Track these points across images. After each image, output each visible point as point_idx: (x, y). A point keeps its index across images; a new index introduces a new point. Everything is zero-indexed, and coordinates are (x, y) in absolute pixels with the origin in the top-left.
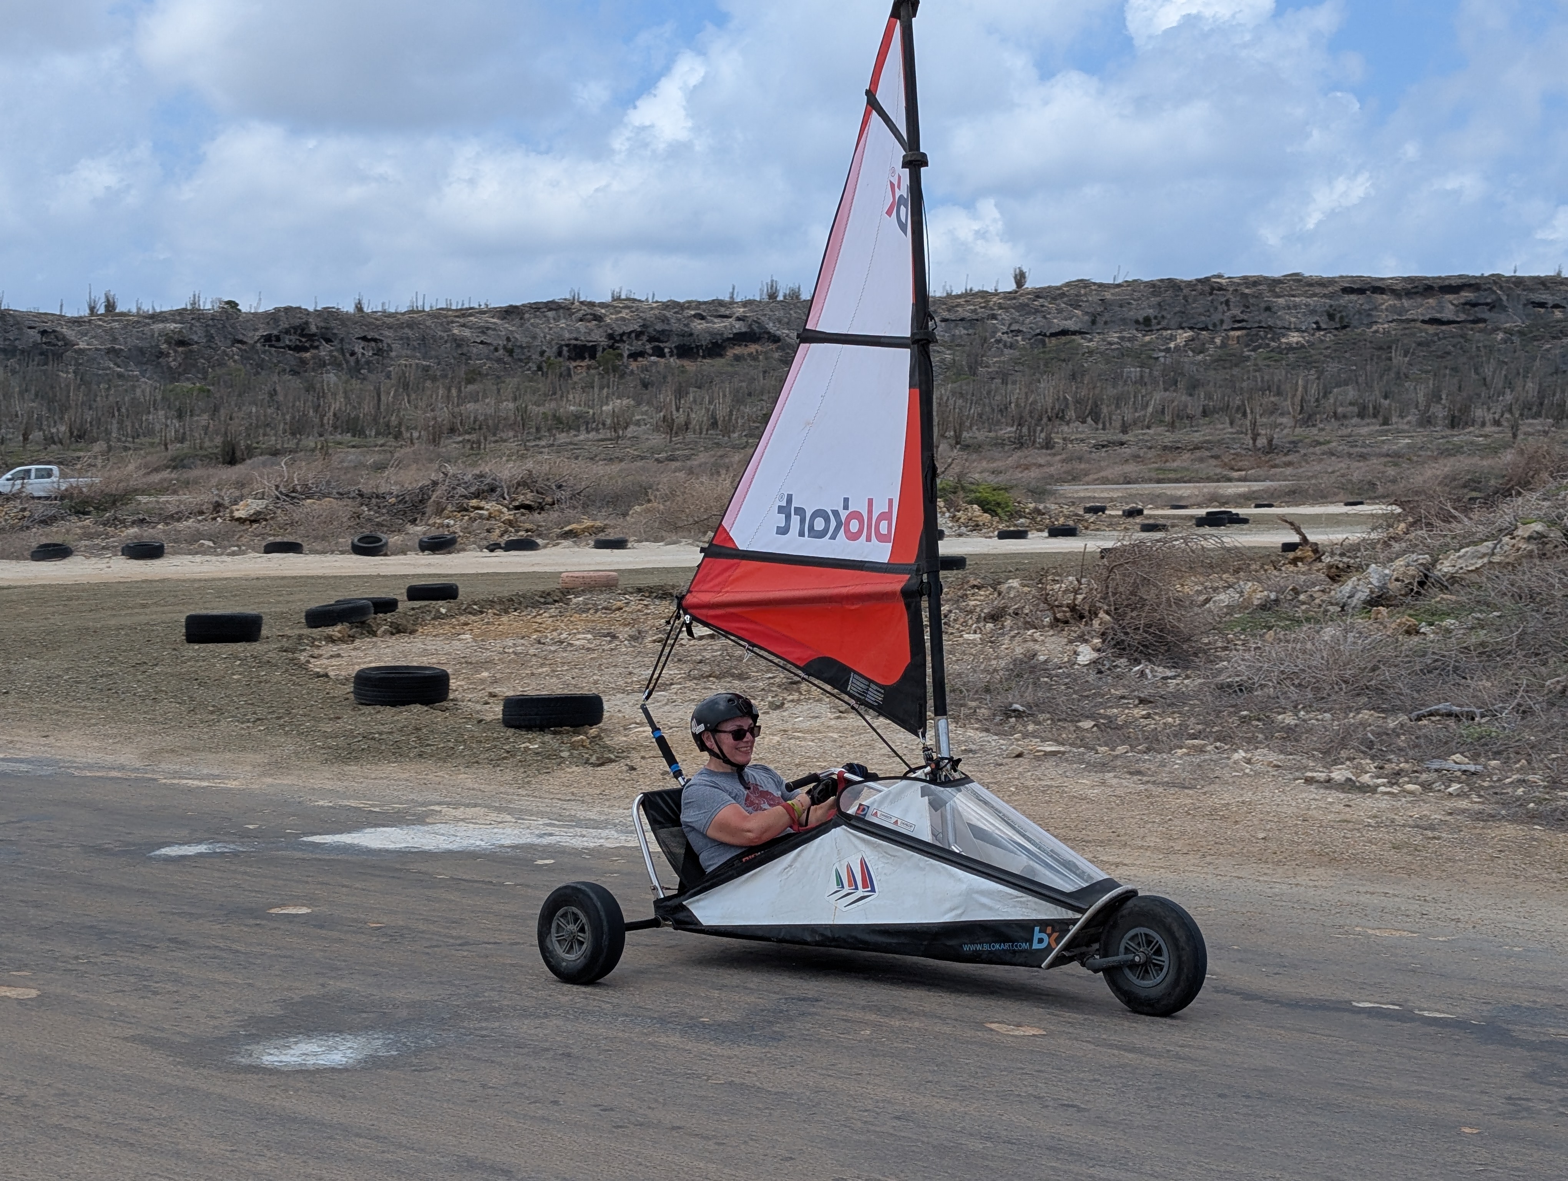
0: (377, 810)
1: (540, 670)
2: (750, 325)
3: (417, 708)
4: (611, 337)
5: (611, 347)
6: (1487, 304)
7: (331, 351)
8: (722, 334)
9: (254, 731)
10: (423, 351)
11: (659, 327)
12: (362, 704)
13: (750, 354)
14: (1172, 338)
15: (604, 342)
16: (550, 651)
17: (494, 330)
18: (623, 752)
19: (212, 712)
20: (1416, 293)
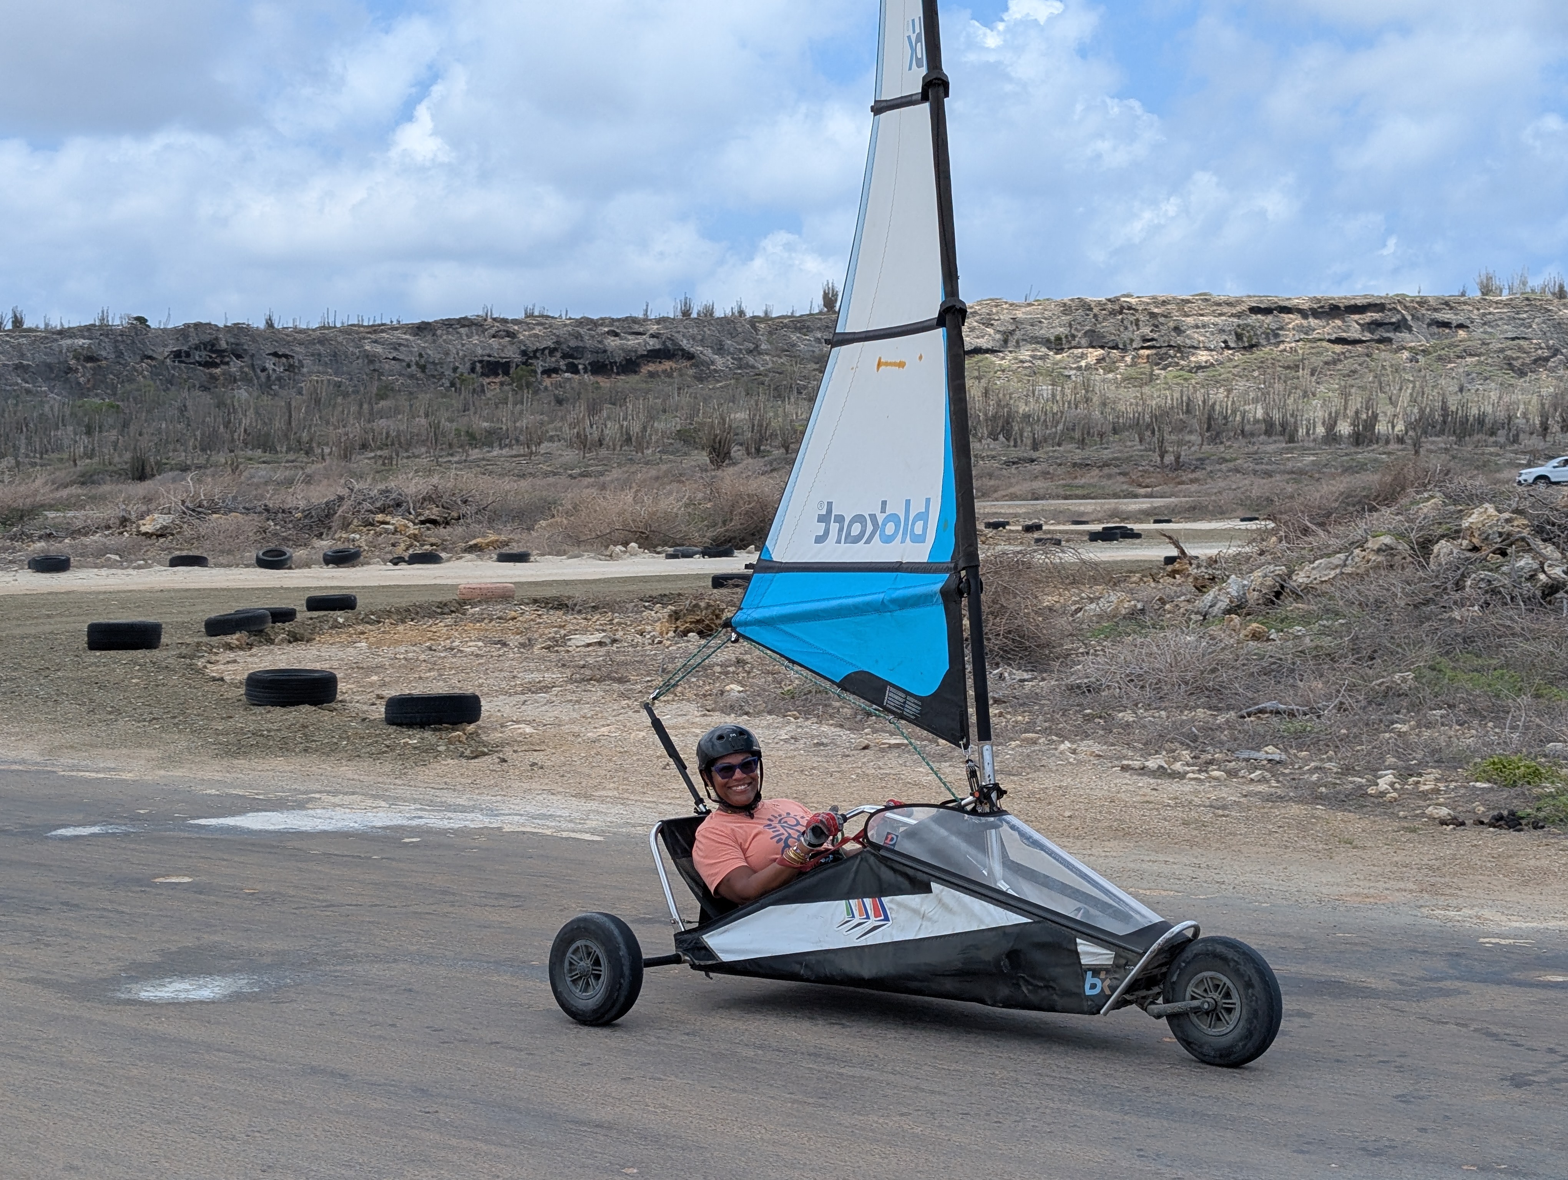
0: (261, 797)
2: (664, 342)
3: (306, 708)
4: (524, 353)
5: (524, 363)
6: (1392, 324)
7: (242, 367)
8: (636, 351)
9: (149, 729)
11: (573, 343)
12: (254, 705)
13: (664, 371)
14: (1083, 356)
15: (518, 359)
16: (440, 657)
17: (407, 346)
18: (497, 746)
19: (110, 713)
20: (1323, 312)
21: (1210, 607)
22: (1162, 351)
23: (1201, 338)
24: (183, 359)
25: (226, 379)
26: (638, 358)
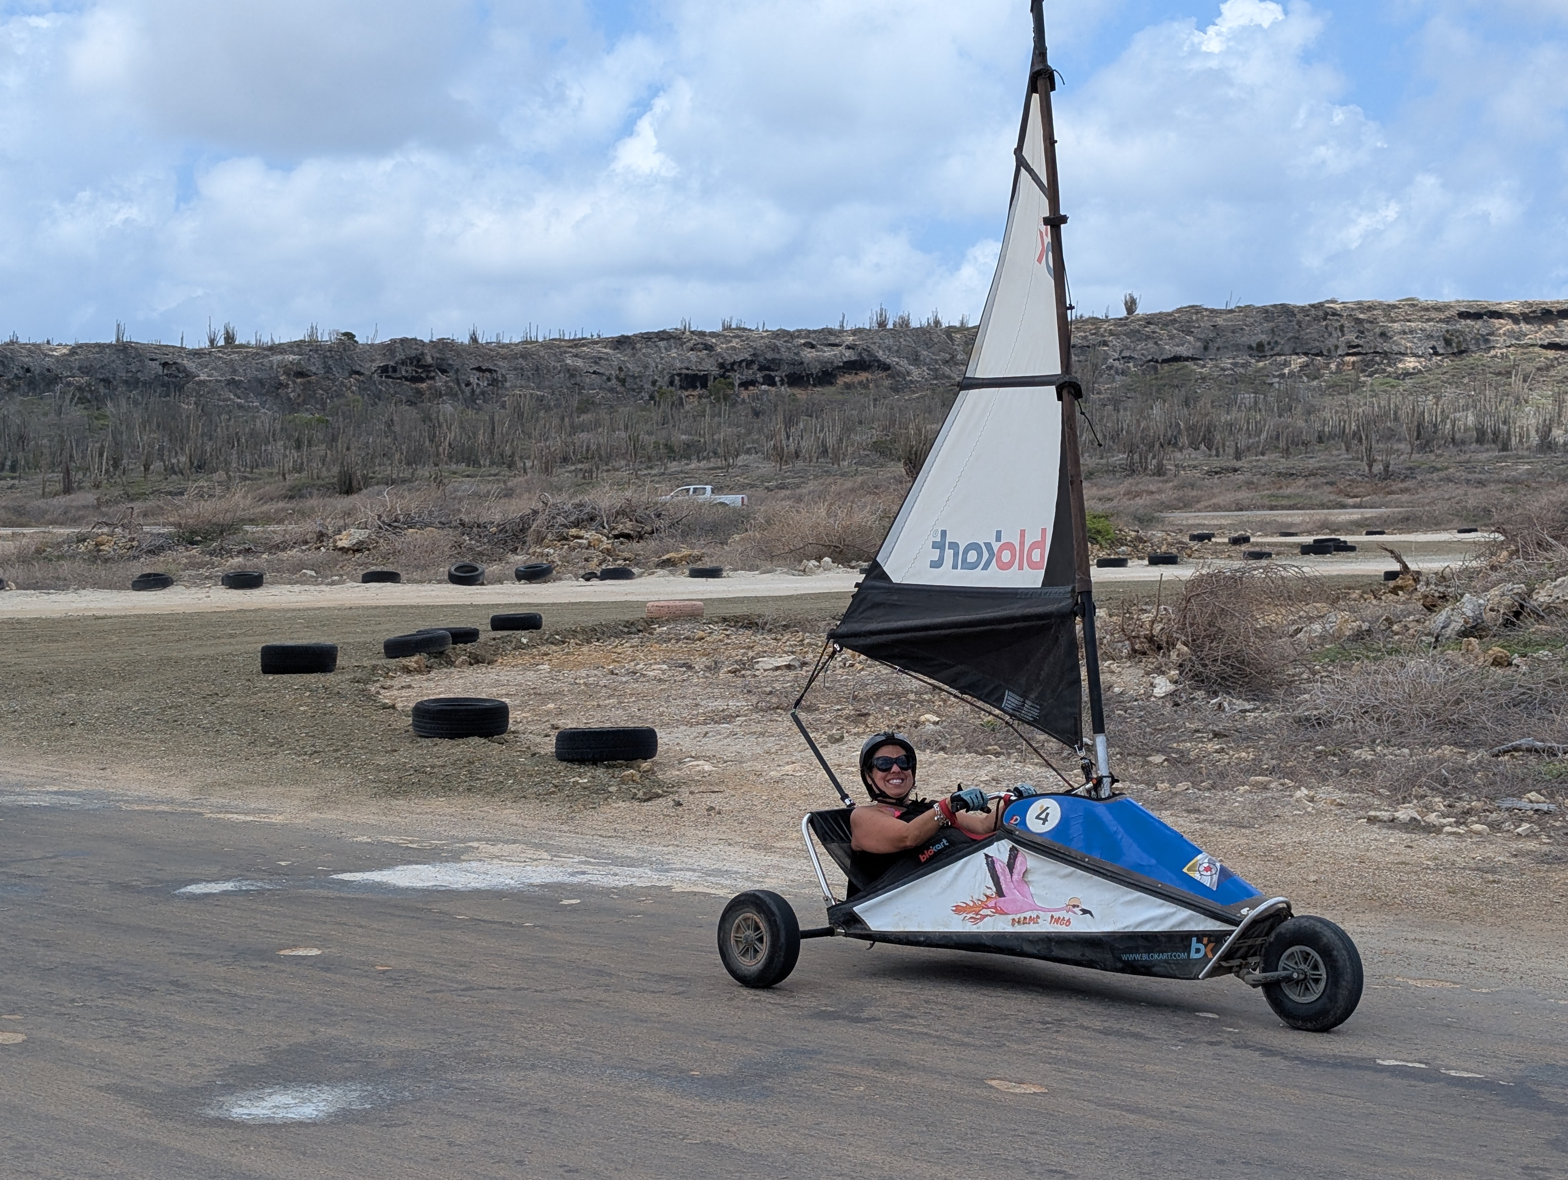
0: (415, 846)
1: (607, 702)
2: (860, 354)
3: (475, 741)
4: (721, 366)
5: (722, 376)
7: (446, 382)
8: (832, 363)
9: (309, 764)
10: (537, 381)
11: (769, 356)
12: (421, 736)
13: (861, 383)
14: (1286, 364)
15: (715, 371)
16: (621, 682)
18: (673, 786)
19: (271, 745)
20: (1535, 317)
21: (1443, 628)
22: (1369, 357)
23: (1409, 345)
24: (390, 374)
25: (431, 393)
26: (834, 369)
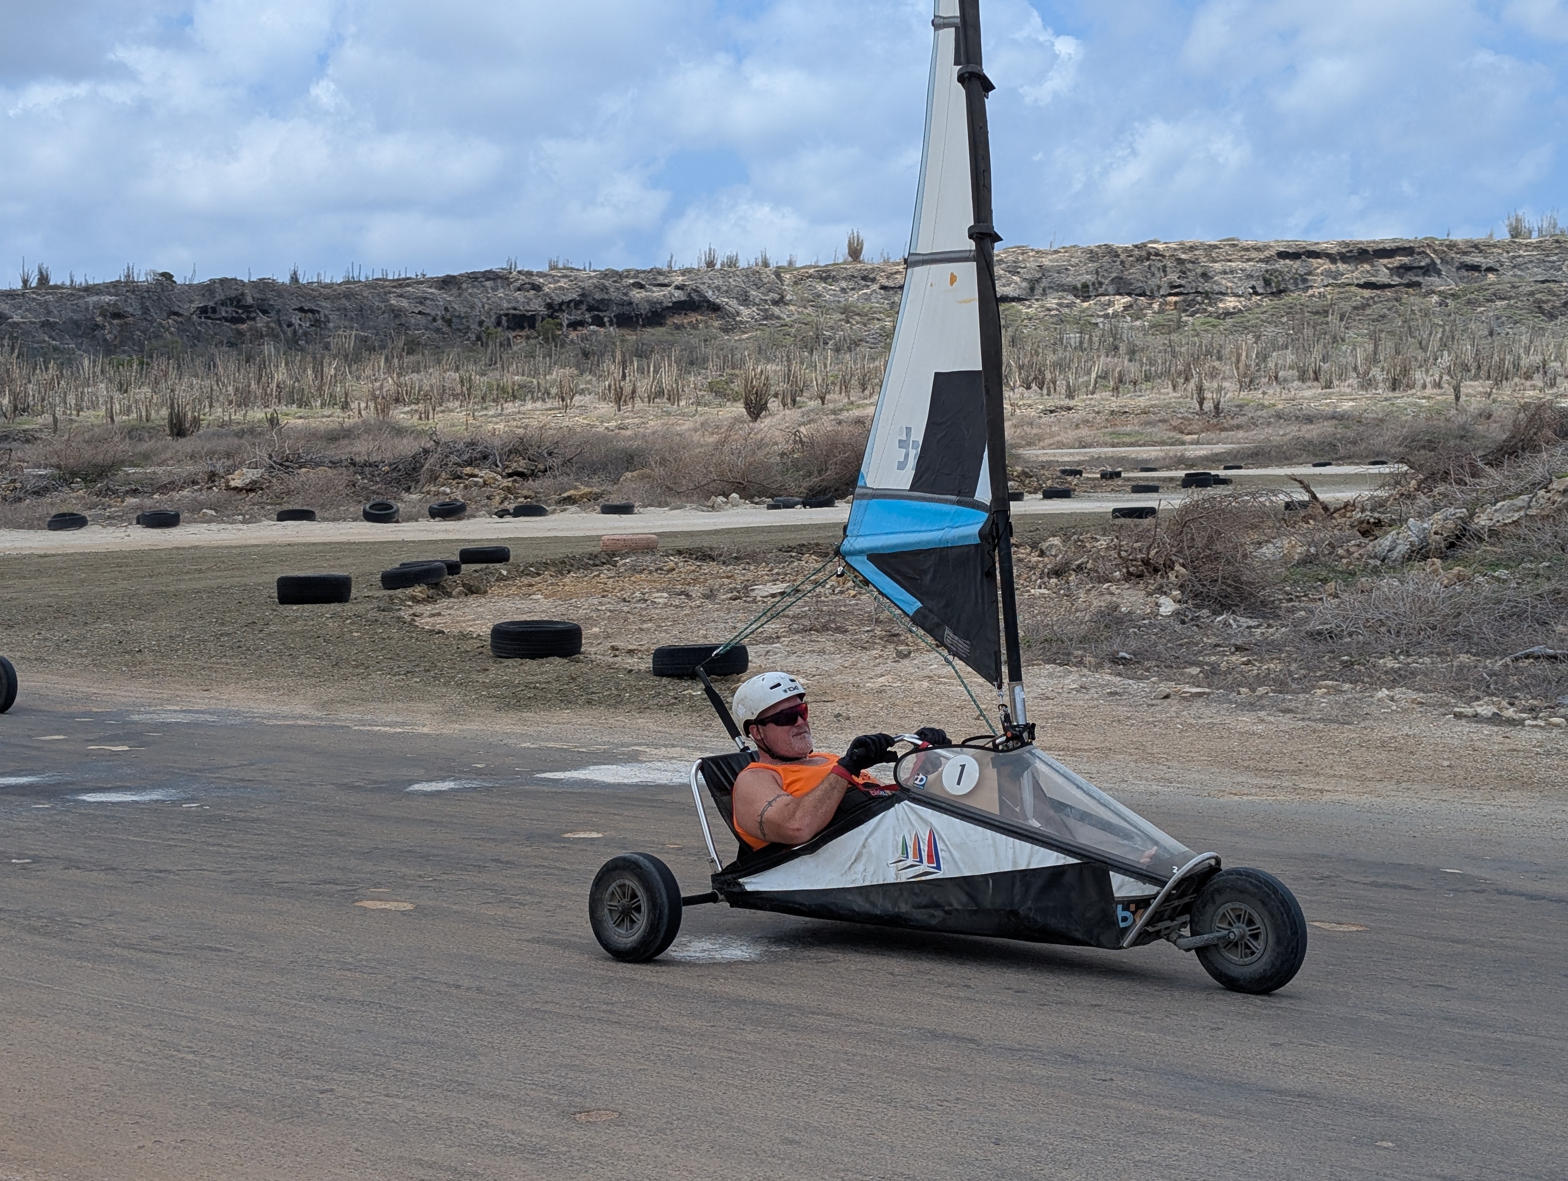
1: (645, 626)
2: (689, 295)
4: (549, 306)
5: (550, 316)
6: (1421, 268)
7: (268, 322)
8: (661, 303)
10: (361, 322)
11: (598, 296)
12: (503, 657)
13: (690, 324)
14: (1110, 304)
15: (544, 311)
16: (641, 609)
17: (432, 300)
20: (1350, 257)
21: (1389, 551)
22: (1190, 297)
23: (1229, 284)
24: (209, 314)
25: (252, 335)
26: (663, 310)
